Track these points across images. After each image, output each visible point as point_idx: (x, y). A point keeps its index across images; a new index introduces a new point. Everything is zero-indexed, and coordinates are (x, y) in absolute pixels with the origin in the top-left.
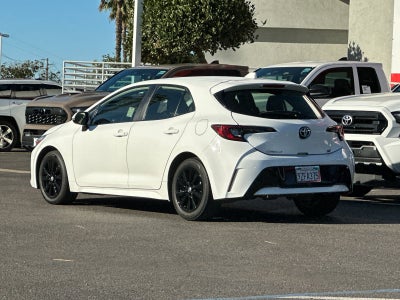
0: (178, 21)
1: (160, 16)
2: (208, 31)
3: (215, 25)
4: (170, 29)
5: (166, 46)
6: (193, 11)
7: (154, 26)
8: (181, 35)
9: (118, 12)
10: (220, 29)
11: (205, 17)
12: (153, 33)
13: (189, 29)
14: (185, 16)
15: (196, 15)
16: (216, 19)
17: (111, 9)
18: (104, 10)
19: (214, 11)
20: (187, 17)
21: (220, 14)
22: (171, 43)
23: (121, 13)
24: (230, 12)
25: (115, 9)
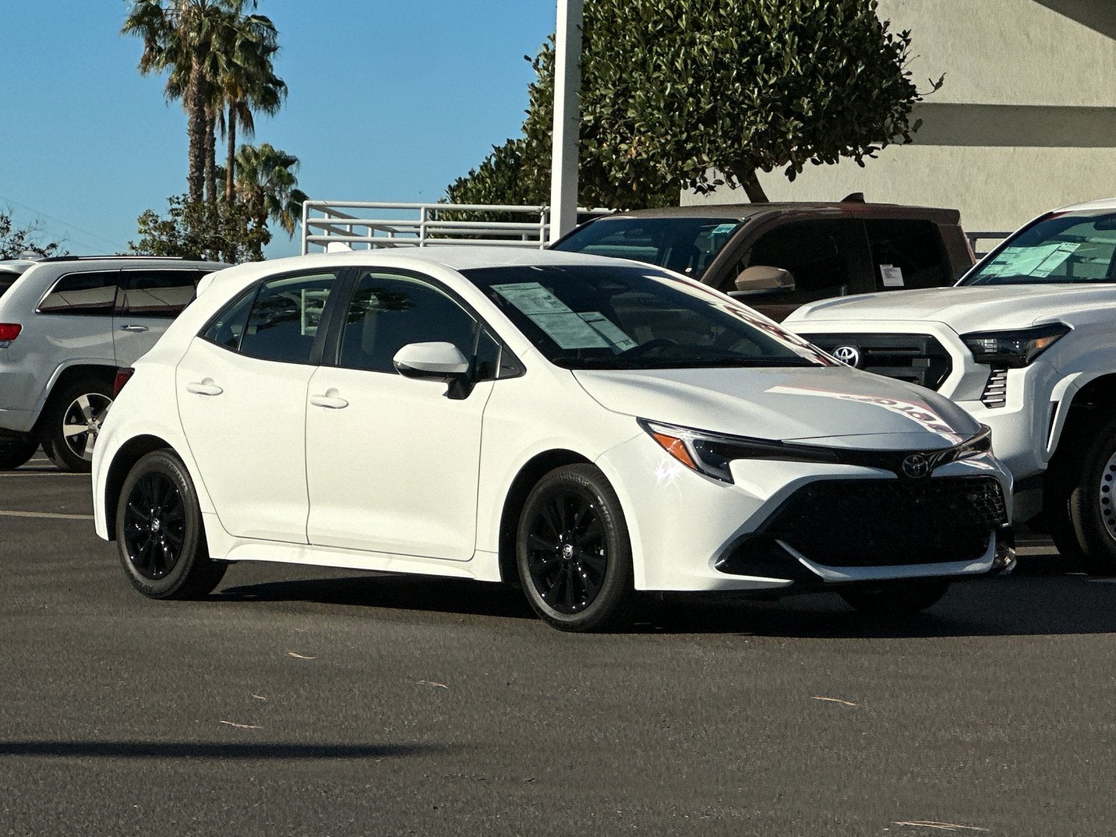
0: (698, 81)
1: (642, 65)
2: (789, 109)
3: (810, 90)
4: (674, 103)
5: (665, 154)
6: (743, 50)
7: (625, 93)
8: (710, 118)
9: (193, 75)
10: (824, 103)
11: (780, 68)
12: (618, 114)
13: (735, 104)
14: (719, 64)
15: (754, 61)
16: (812, 73)
17: (172, 66)
18: (153, 70)
19: (803, 50)
20: (727, 68)
21: (822, 57)
22: (679, 145)
23: (202, 77)
24: (846, 51)
25: (185, 68)
